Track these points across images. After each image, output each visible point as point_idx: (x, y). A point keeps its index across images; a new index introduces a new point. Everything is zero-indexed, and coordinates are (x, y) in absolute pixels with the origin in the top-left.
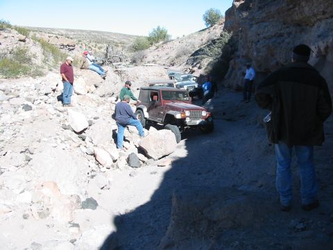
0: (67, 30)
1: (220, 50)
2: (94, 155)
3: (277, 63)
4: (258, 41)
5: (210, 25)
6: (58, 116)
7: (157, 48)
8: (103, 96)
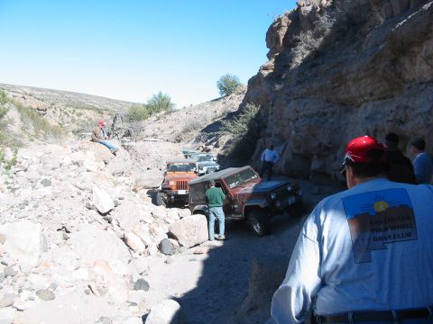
0: (33, 88)
1: (245, 126)
2: (123, 239)
3: (320, 145)
4: (297, 119)
5: (225, 94)
7: (159, 119)
8: (114, 175)
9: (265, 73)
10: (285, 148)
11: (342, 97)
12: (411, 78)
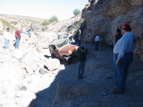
0: (14, 15)
1: (79, 26)
2: (25, 69)
3: (102, 32)
4: (95, 23)
5: (75, 15)
6: (10, 52)
7: (53, 24)
8: (30, 44)
9: (87, 7)
10: (91, 33)
11: (110, 14)
12: (134, 5)
